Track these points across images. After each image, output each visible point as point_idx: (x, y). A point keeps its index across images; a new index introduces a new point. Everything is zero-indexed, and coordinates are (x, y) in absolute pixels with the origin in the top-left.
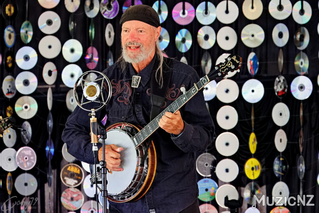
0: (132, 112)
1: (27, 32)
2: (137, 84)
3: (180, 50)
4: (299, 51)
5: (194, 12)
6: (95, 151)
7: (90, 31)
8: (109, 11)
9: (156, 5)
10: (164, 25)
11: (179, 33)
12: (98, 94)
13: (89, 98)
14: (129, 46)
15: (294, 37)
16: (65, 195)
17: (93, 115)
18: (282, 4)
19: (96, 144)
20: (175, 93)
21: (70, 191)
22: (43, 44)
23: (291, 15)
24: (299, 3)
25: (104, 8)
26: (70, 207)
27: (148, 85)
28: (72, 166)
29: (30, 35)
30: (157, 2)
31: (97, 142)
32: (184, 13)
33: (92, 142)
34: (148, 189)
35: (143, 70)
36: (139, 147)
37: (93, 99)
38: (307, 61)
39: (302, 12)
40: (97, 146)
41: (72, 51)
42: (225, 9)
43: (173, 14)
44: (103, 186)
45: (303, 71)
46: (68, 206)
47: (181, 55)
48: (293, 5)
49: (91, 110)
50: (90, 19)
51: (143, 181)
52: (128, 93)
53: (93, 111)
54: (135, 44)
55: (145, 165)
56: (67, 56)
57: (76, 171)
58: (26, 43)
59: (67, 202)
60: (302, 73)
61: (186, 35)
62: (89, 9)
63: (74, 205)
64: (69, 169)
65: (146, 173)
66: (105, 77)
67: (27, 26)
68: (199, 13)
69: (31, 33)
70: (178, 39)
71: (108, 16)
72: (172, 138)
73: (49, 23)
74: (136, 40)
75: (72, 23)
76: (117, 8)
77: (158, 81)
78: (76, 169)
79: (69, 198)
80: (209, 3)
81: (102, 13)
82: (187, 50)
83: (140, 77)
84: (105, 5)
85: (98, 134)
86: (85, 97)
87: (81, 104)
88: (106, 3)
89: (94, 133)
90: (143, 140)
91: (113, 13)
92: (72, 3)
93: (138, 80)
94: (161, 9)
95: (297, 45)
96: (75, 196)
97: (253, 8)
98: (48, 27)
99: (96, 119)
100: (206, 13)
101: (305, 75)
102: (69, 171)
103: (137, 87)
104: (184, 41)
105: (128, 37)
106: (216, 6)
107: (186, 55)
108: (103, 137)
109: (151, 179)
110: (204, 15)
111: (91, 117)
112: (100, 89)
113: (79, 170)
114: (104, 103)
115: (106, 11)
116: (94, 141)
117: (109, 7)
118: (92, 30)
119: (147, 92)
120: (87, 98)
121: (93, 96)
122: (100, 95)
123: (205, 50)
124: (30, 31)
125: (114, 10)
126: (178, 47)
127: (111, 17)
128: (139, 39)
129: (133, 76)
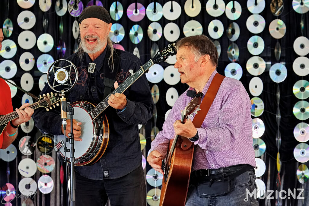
0: (88, 92)
1: (8, 28)
2: (93, 69)
3: (133, 42)
4: (231, 42)
5: (145, 11)
6: (64, 125)
7: (60, 27)
8: (75, 10)
9: (114, 5)
10: (120, 22)
11: (132, 28)
12: (66, 78)
13: (59, 82)
14: (87, 38)
15: (227, 31)
16: (39, 161)
17: (63, 95)
18: (217, 3)
19: (65, 119)
20: (123, 76)
21: (44, 158)
22: (21, 38)
23: (225, 13)
24: (231, 3)
25: (71, 8)
26: (44, 171)
27: (101, 71)
28: (45, 137)
29: (11, 30)
30: (115, 3)
31: (66, 118)
32: (136, 12)
33: (62, 118)
34: (103, 154)
35: (97, 58)
36: (95, 120)
37: (62, 82)
38: (238, 51)
39: (233, 10)
40: (66, 121)
41: (45, 43)
42: (170, 8)
43: (128, 13)
44: (71, 154)
45: (234, 59)
46: (42, 170)
47: (134, 46)
48: (226, 5)
49: (61, 91)
50: (59, 17)
51: (99, 147)
52: (85, 77)
53: (63, 92)
54: (93, 37)
55: (101, 135)
56: (41, 47)
57: (49, 141)
58: (8, 36)
59: (42, 167)
60: (234, 61)
61: (138, 30)
62: (59, 9)
63: (47, 169)
64: (43, 139)
65: (101, 141)
66: (72, 64)
67: (9, 23)
68: (149, 12)
69: (11, 29)
70: (132, 33)
71: (74, 14)
72: (118, 113)
73: (27, 20)
74: (94, 34)
75: (45, 20)
76: (81, 8)
77: (110, 67)
78: (48, 139)
79: (43, 163)
80: (157, 4)
81: (69, 12)
82: (139, 42)
83: (95, 64)
84: (72, 6)
85: (67, 111)
86: (56, 80)
87: (53, 87)
88: (73, 4)
89: (64, 110)
90: (98, 114)
91: (79, 11)
92: (45, 4)
93: (93, 67)
94: (118, 8)
95: (229, 37)
96: (47, 161)
97: (193, 7)
98: (25, 23)
99: (65, 98)
100: (155, 12)
101: (236, 62)
102: (43, 141)
103: (93, 72)
104: (136, 34)
105: (87, 31)
106: (163, 6)
107: (138, 46)
108: (71, 113)
109: (105, 146)
110: (152, 13)
111: (61, 97)
112: (69, 74)
113: (51, 141)
114: (72, 86)
115: (72, 10)
116: (64, 117)
117: (75, 7)
118: (61, 26)
119: (101, 76)
120: (58, 82)
121: (62, 80)
122: (68, 79)
123: (154, 42)
124: (10, 27)
125: (79, 10)
126: (132, 40)
127: (77, 15)
128: (96, 33)
129: (89, 64)
